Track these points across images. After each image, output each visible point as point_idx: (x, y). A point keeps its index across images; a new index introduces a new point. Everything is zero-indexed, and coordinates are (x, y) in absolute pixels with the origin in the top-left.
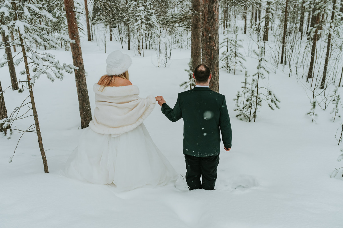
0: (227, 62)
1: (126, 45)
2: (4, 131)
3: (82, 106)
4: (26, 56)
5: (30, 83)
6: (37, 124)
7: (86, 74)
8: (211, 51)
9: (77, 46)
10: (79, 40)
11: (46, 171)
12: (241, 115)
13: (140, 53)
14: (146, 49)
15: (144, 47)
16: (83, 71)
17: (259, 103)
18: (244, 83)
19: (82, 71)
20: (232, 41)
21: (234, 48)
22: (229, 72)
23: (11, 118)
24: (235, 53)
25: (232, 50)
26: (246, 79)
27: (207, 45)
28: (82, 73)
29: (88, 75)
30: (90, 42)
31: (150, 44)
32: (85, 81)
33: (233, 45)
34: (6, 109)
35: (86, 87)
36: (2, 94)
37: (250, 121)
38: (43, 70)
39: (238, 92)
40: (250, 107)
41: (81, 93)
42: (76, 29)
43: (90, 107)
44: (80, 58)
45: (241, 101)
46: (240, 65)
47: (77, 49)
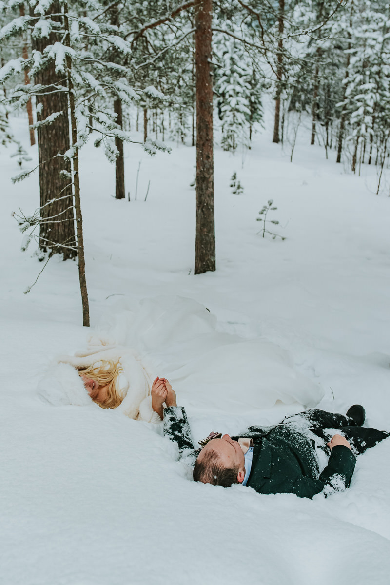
1: (333, 154)
2: (63, 254)
4: (74, 113)
6: (79, 236)
9: (207, 125)
10: (212, 115)
13: (354, 169)
14: (370, 163)
15: (366, 160)
16: (211, 171)
19: (208, 170)
28: (208, 174)
32: (211, 190)
35: (213, 200)
41: (202, 211)
42: (208, 95)
43: (214, 238)
44: (209, 147)
47: (205, 130)
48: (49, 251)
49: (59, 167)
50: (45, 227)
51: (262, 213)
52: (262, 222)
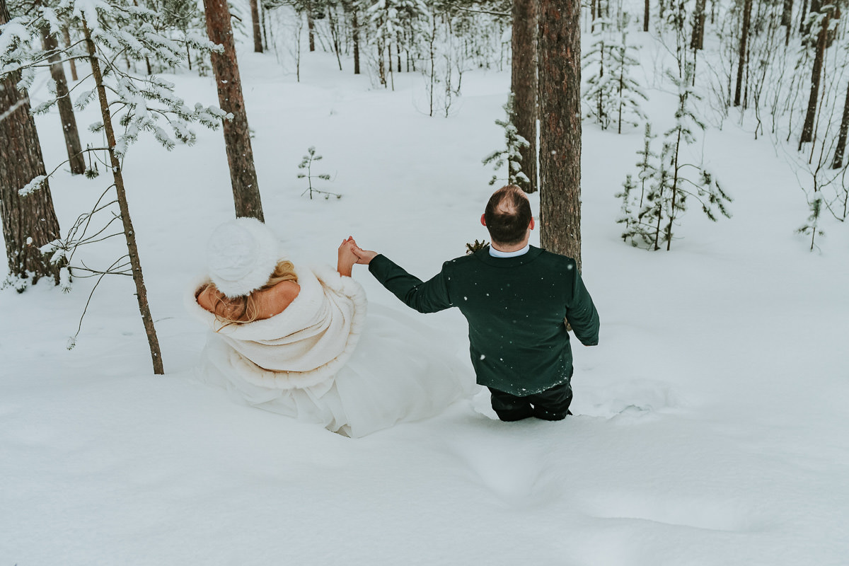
0: (599, 102)
1: (349, 63)
2: (53, 275)
3: (243, 211)
4: (103, 86)
5: (115, 153)
6: (134, 255)
7: (251, 134)
8: (561, 70)
9: (229, 62)
10: (233, 47)
11: (159, 369)
12: (633, 233)
13: (384, 82)
14: (399, 70)
15: (395, 66)
16: (244, 124)
17: (680, 204)
18: (644, 154)
19: (242, 125)
20: (614, 49)
21: (619, 67)
22: (606, 128)
23: (69, 240)
24: (621, 81)
25: (613, 72)
26: (647, 144)
27: (550, 56)
28: (242, 130)
29: (256, 137)
30: (259, 54)
31: (410, 57)
32: (249, 150)
33: (615, 58)
34: (56, 221)
35: (253, 164)
36: (46, 180)
37: (657, 248)
38: (145, 120)
39: (628, 177)
40: (658, 213)
41: (241, 179)
42: (224, 20)
44: (237, 93)
45: (635, 199)
46: (633, 110)
47: (228, 69)
48: (31, 275)
49: (24, 150)
50: (17, 241)
51: (303, 167)
52: (306, 179)
